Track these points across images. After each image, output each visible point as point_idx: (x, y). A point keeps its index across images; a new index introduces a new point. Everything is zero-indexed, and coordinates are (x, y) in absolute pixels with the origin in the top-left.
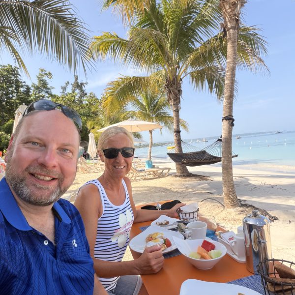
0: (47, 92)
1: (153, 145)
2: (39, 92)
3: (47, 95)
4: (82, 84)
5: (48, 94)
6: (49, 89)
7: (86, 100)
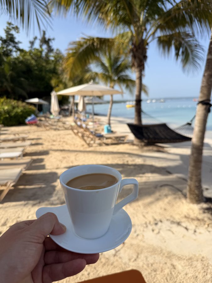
0: (15, 47)
1: (113, 102)
2: (7, 46)
3: (14, 49)
4: (49, 40)
5: (16, 48)
6: (16, 43)
7: (53, 56)
